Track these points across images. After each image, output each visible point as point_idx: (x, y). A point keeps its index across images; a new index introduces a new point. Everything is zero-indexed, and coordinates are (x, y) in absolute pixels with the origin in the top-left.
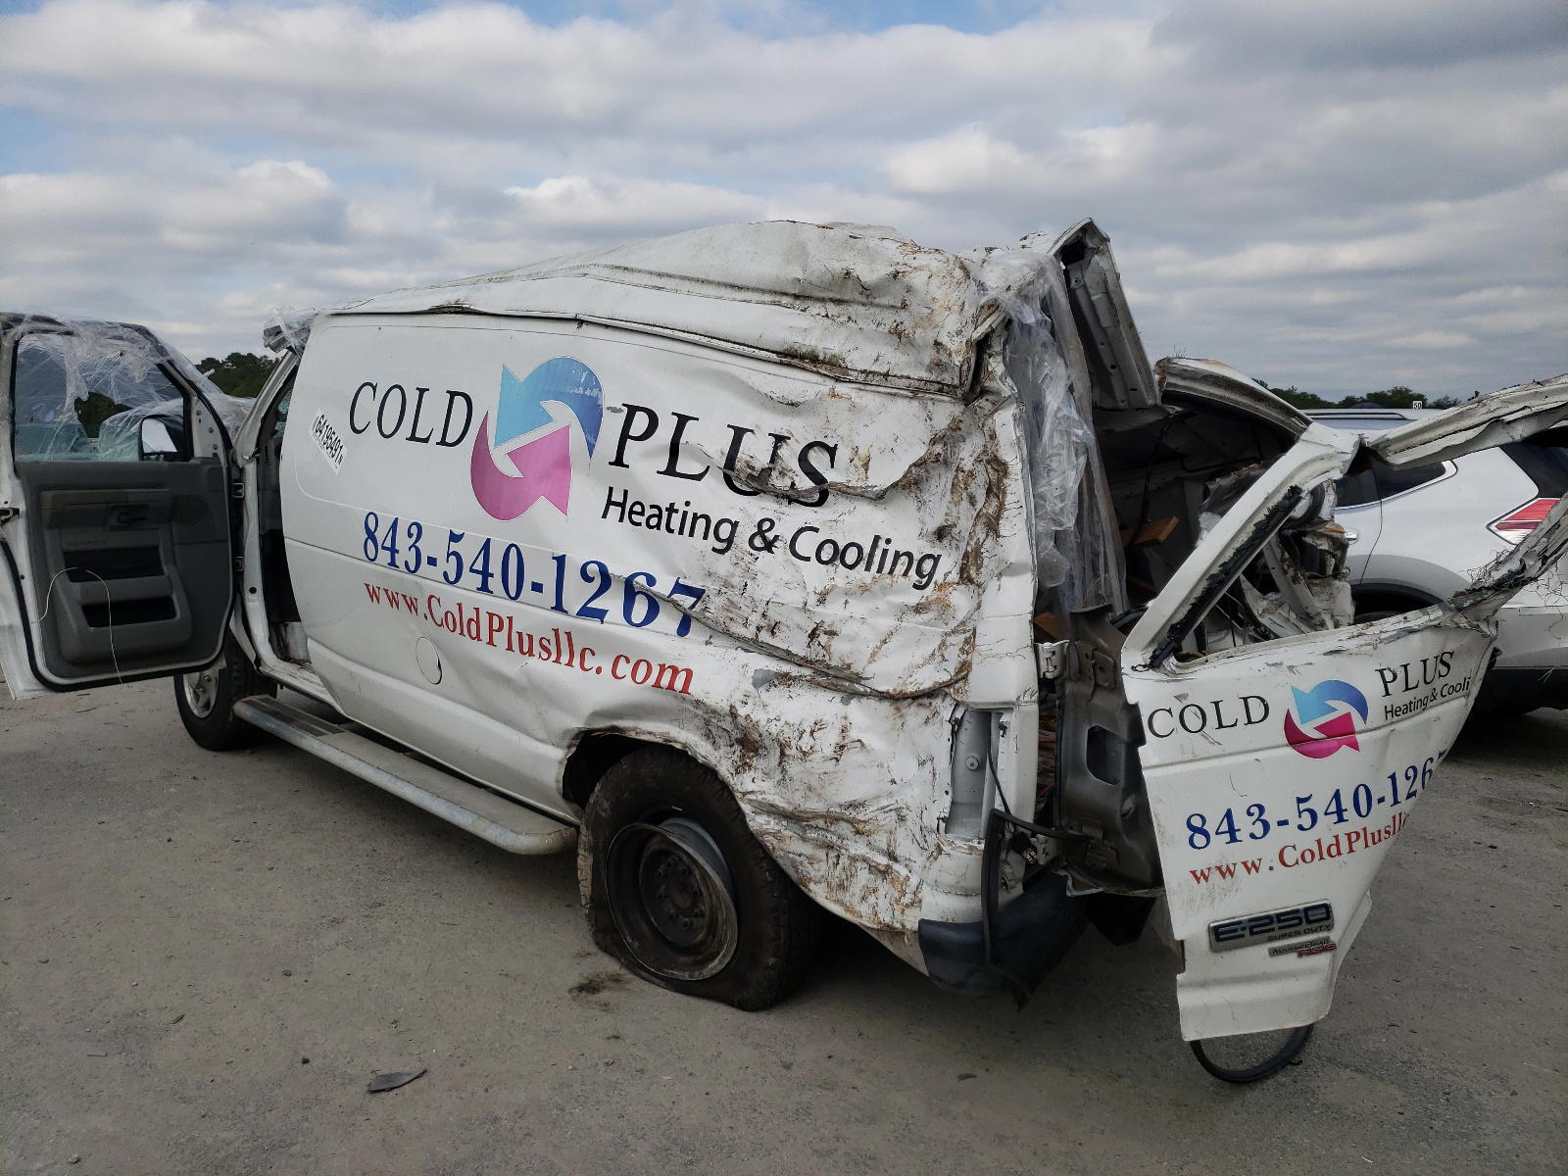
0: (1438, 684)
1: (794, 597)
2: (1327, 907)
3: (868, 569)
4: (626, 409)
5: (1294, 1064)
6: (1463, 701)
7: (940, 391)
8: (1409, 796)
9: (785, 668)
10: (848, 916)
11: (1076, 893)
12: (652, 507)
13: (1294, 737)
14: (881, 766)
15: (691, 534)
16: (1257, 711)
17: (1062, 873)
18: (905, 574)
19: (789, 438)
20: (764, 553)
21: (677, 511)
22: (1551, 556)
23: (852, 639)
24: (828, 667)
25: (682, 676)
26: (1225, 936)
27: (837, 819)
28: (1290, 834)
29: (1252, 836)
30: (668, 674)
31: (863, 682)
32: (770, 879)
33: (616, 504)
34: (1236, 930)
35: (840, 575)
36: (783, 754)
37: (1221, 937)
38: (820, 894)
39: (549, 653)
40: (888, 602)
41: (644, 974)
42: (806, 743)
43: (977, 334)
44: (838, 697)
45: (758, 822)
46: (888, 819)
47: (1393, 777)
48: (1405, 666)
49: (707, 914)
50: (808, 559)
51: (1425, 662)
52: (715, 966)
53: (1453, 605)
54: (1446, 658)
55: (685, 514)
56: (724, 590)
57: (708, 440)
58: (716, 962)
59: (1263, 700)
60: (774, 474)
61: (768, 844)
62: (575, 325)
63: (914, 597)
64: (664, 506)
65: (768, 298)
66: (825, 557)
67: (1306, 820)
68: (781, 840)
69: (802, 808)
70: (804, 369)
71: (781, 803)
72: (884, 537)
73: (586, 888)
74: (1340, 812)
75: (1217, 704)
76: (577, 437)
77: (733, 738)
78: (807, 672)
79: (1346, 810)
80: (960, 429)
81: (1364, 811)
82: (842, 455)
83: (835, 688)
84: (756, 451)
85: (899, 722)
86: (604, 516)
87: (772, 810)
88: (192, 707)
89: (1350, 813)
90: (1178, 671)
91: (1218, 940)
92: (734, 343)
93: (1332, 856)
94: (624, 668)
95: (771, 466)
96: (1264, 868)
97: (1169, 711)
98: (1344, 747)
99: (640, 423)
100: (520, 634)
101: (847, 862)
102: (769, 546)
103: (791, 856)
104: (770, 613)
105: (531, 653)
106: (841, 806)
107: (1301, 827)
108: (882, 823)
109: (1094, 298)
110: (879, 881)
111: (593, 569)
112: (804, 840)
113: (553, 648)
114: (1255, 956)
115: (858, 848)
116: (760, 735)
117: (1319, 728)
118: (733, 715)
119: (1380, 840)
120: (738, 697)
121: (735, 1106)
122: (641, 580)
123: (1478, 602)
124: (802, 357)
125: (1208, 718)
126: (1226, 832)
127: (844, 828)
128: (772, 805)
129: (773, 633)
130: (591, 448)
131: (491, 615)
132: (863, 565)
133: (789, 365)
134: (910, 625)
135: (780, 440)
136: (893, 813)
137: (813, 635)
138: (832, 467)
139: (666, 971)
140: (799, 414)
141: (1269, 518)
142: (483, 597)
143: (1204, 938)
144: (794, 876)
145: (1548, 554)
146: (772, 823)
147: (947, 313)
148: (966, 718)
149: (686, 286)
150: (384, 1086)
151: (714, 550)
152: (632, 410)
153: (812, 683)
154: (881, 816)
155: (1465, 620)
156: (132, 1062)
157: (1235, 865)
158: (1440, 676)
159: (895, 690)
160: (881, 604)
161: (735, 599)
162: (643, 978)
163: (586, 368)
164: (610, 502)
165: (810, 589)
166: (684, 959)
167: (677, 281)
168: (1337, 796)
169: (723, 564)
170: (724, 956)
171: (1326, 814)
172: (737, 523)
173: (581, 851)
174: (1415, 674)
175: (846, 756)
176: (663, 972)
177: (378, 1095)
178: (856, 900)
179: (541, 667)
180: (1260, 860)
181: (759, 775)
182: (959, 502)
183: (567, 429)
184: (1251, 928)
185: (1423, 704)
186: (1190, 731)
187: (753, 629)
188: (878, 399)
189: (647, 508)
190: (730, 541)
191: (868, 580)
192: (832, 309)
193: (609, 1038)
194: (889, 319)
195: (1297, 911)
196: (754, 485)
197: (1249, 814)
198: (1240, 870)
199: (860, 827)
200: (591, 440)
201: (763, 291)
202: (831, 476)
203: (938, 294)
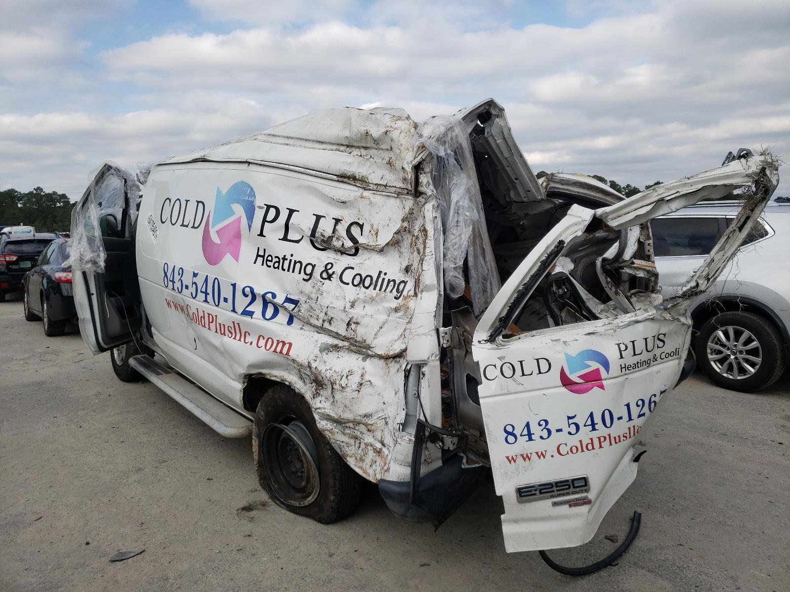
0: (657, 352)
1: (339, 304)
2: (585, 480)
3: (375, 289)
4: (266, 207)
5: (613, 565)
6: (676, 362)
7: (408, 193)
8: (640, 416)
9: (336, 342)
10: (364, 475)
11: (467, 466)
12: (276, 257)
13: (566, 381)
14: (379, 394)
15: (293, 272)
16: (544, 366)
17: (462, 454)
18: (391, 292)
19: (342, 220)
20: (328, 281)
21: (287, 259)
22: (711, 278)
23: (366, 326)
24: (356, 341)
25: (287, 346)
26: (525, 493)
27: (359, 423)
28: (563, 437)
29: (541, 437)
30: (280, 345)
31: (371, 349)
32: (330, 455)
33: (261, 256)
34: (531, 491)
35: (362, 292)
36: (333, 388)
37: (522, 494)
38: (351, 462)
39: (232, 334)
40: (383, 306)
41: (278, 502)
42: (344, 382)
43: (415, 162)
44: (361, 357)
45: (322, 424)
46: (381, 423)
47: (628, 405)
48: (633, 342)
49: (306, 472)
50: (348, 284)
51: (646, 339)
52: (310, 499)
53: (662, 307)
54: (661, 337)
55: (291, 260)
56: (308, 301)
57: (303, 222)
58: (311, 497)
59: (547, 360)
60: (334, 239)
61: (327, 436)
62: (247, 165)
63: (394, 304)
64: (281, 257)
65: (334, 147)
66: (356, 283)
67: (573, 429)
68: (333, 433)
69: (342, 417)
70: (349, 184)
71: (333, 414)
72: (384, 272)
73: (256, 456)
74: (593, 425)
75: (521, 362)
76: (244, 221)
77: (312, 379)
78: (346, 344)
79: (597, 424)
80: (413, 213)
81: (608, 424)
82: (366, 228)
83: (359, 353)
84: (326, 227)
85: (387, 370)
86: (255, 263)
87: (328, 418)
88: (117, 360)
89: (599, 425)
90: (503, 343)
91: (521, 496)
92: (317, 171)
93: (589, 450)
94: (262, 342)
95: (333, 235)
96: (548, 456)
97: (495, 366)
98: (596, 388)
99: (272, 213)
100: (220, 324)
101: (364, 447)
102: (329, 277)
103: (338, 442)
104: (328, 313)
105: (224, 334)
106: (360, 416)
107: (570, 433)
108: (378, 425)
109: (498, 142)
110: (377, 457)
111: (247, 290)
112: (344, 434)
113: (233, 331)
114: (544, 506)
115: (368, 439)
116: (322, 378)
117: (581, 377)
118: (310, 367)
119: (620, 441)
120: (312, 357)
121: (293, 577)
122: (269, 296)
123: (675, 305)
124: (349, 178)
125: (517, 369)
126: (526, 435)
127: (362, 428)
128: (328, 415)
129: (330, 323)
130: (250, 227)
131: (209, 314)
132: (372, 287)
133: (342, 182)
134: (393, 319)
135: (337, 221)
136: (383, 420)
137: (348, 324)
138: (362, 235)
139: (288, 500)
140: (347, 207)
141: (548, 258)
142: (205, 305)
143: (514, 495)
144: (340, 454)
145: (710, 277)
146: (329, 425)
147: (407, 151)
148: (412, 369)
149: (299, 143)
150: (120, 558)
151: (304, 279)
152: (269, 207)
153: (349, 350)
154: (379, 422)
155: (669, 315)
156: (7, 539)
157: (531, 454)
158: (658, 347)
159: (385, 354)
160: (380, 308)
161: (313, 305)
162: (277, 504)
163: (250, 186)
164: (258, 256)
165: (347, 300)
166: (299, 495)
167: (296, 140)
168: (591, 415)
169: (307, 287)
170: (314, 494)
171: (585, 426)
172: (315, 265)
173: (253, 437)
174: (640, 347)
175: (363, 389)
176: (287, 502)
177: (114, 563)
178: (368, 467)
179: (229, 342)
180: (546, 451)
181: (323, 399)
182: (413, 252)
183: (240, 217)
184: (540, 490)
185: (648, 363)
186: (506, 377)
187: (321, 321)
188: (382, 198)
189: (274, 258)
190: (311, 275)
191: (374, 295)
192: (363, 152)
193: (245, 536)
194: (387, 155)
195: (567, 481)
196: (324, 245)
197: (540, 425)
198: (534, 457)
199: (369, 427)
200: (250, 223)
201: (333, 144)
202: (361, 240)
203: (403, 142)
